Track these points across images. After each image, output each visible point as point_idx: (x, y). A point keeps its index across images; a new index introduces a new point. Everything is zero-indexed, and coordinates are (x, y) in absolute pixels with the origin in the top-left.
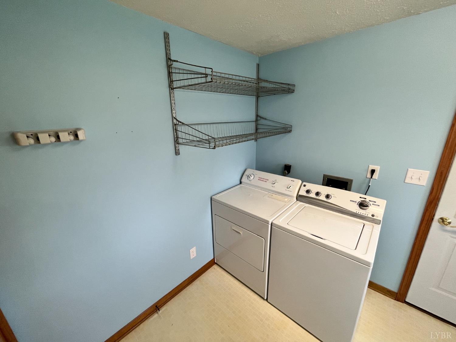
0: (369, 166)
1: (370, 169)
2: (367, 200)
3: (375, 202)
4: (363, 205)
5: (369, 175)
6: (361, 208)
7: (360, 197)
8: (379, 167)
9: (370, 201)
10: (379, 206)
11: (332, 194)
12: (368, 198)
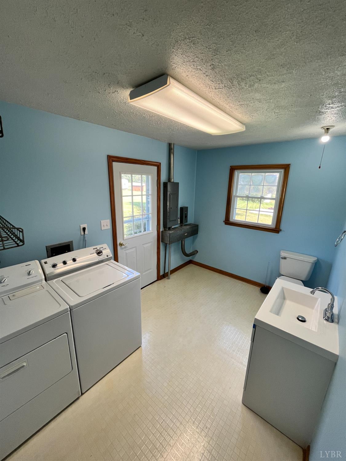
0: (80, 226)
1: (82, 228)
2: (98, 248)
3: (103, 247)
4: (99, 253)
5: (82, 233)
6: (99, 256)
7: (94, 249)
8: (86, 225)
9: (100, 248)
10: (106, 249)
11: (75, 257)
12: (98, 247)
